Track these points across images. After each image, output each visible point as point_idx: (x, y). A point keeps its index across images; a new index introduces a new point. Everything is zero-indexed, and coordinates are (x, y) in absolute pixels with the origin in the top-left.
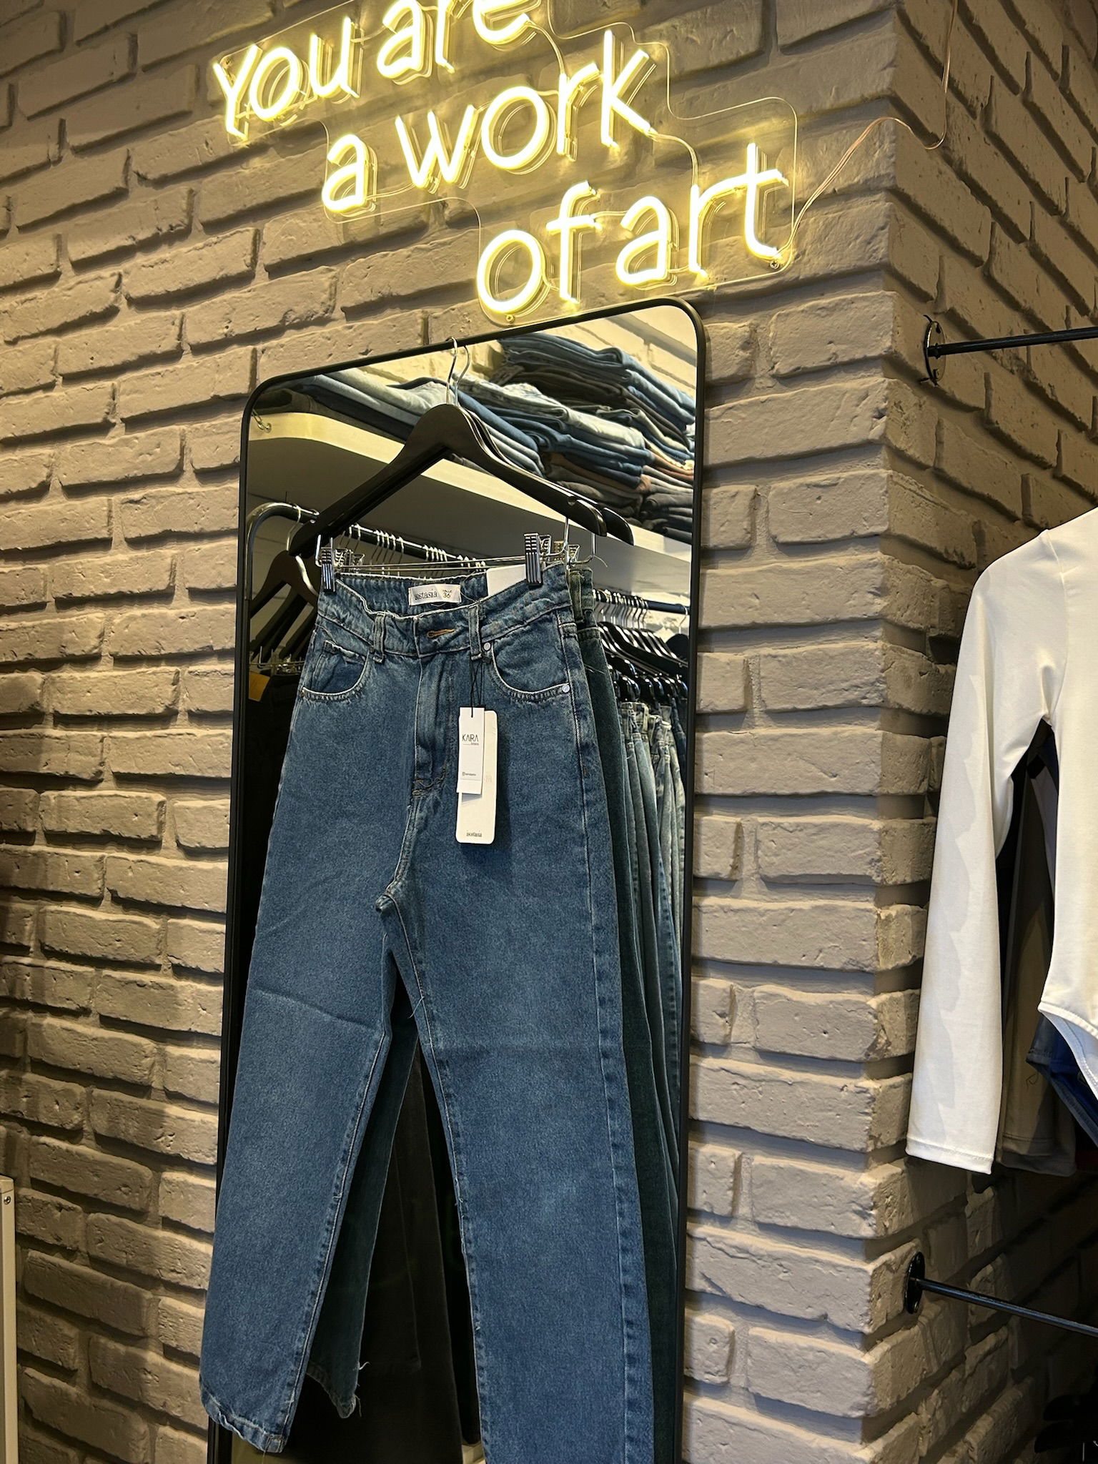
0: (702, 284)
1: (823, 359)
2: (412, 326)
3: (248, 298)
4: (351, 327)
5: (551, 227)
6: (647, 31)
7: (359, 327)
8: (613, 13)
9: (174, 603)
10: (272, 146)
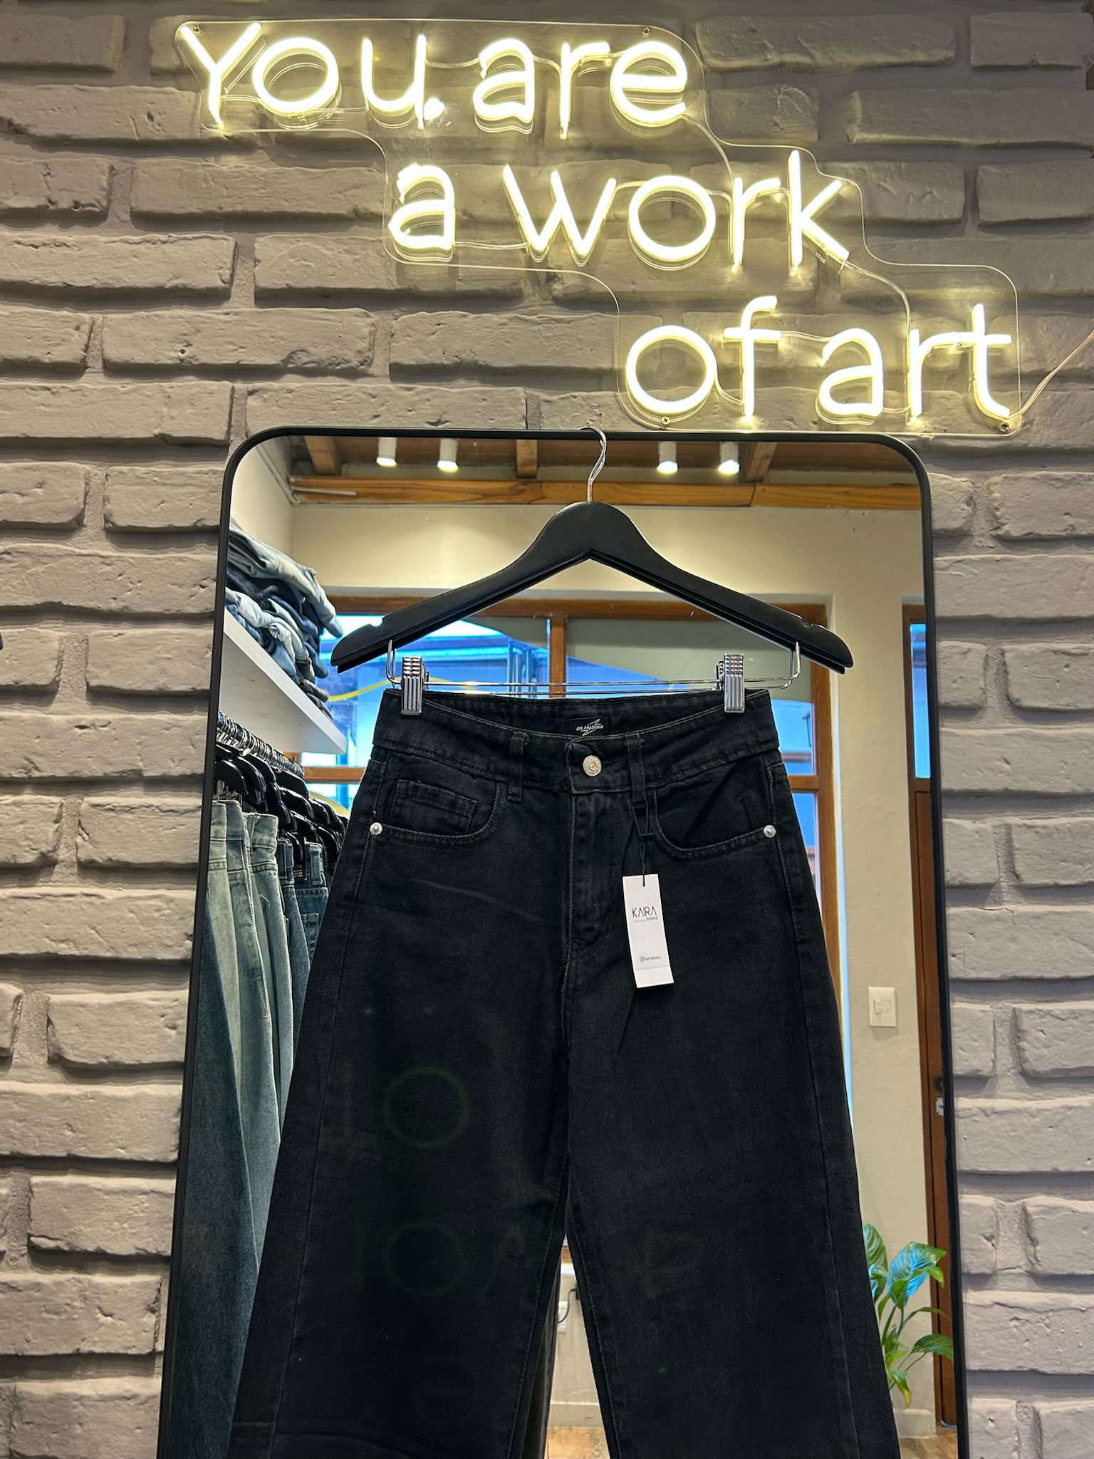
0: (917, 430)
1: (1058, 529)
2: (512, 405)
3: (227, 322)
4: (410, 389)
5: (731, 334)
6: (828, 165)
7: (424, 392)
8: (788, 135)
9: (55, 706)
10: (260, 148)
